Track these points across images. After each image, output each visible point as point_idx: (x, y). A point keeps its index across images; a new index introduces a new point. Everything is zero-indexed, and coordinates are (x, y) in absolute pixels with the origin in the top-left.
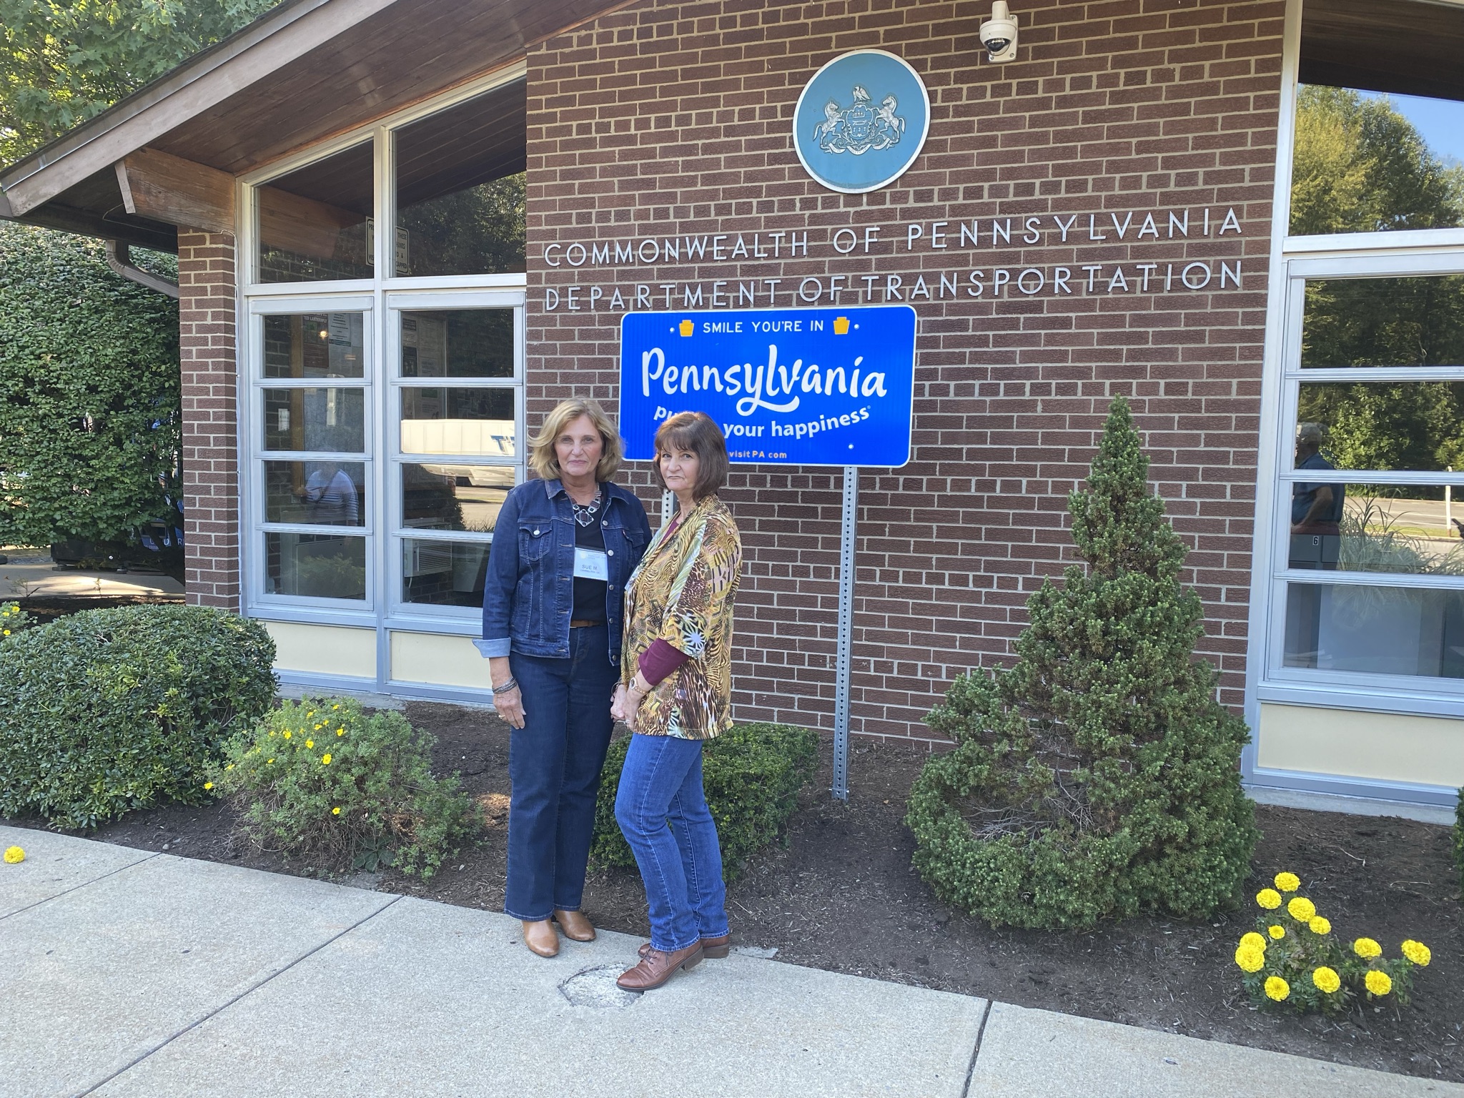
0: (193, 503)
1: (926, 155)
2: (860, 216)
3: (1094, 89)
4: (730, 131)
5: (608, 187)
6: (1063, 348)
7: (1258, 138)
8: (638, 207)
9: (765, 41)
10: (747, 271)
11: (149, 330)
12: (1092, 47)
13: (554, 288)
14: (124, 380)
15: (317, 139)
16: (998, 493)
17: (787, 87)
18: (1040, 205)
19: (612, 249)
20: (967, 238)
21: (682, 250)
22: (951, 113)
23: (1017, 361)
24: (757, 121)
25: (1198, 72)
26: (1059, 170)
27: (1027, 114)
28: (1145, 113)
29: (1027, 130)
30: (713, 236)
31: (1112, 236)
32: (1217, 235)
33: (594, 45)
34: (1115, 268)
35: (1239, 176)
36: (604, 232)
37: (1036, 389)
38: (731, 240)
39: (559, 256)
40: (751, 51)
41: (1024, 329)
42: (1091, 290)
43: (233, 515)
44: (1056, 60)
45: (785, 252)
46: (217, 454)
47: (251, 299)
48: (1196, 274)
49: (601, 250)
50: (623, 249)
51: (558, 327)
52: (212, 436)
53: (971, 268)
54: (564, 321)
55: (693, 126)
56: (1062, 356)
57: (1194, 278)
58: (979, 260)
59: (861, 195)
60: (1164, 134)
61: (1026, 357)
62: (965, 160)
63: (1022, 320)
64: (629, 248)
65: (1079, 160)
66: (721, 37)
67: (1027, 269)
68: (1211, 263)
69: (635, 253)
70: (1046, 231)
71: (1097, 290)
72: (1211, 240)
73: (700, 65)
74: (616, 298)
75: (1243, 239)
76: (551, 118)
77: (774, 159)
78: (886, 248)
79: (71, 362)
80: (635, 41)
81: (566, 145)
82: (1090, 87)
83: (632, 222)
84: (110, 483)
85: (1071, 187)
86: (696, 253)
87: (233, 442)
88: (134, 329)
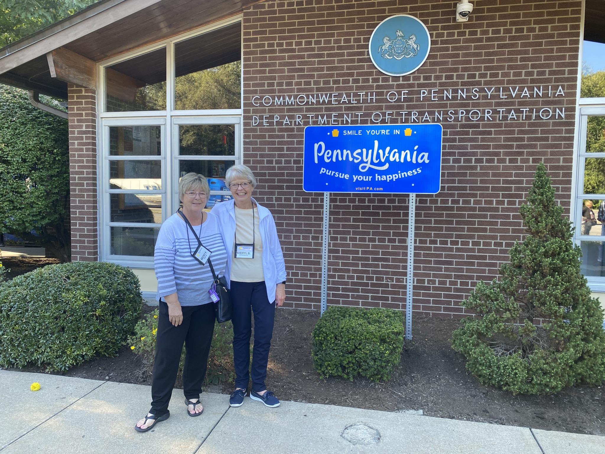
0: (75, 213)
1: (428, 61)
2: (399, 86)
3: (502, 35)
4: (339, 48)
5: (283, 71)
6: (488, 143)
7: (571, 57)
8: (296, 80)
9: (356, 9)
10: (347, 109)
11: (48, 133)
12: (501, 17)
13: (257, 116)
14: (37, 156)
15: (138, 46)
16: (461, 205)
17: (366, 29)
18: (478, 83)
19: (284, 99)
20: (447, 96)
21: (317, 100)
22: (439, 43)
23: (469, 149)
24: (352, 44)
25: (546, 29)
26: (487, 69)
27: (473, 44)
28: (523, 45)
29: (473, 51)
30: (332, 94)
31: (510, 96)
32: (554, 97)
33: (276, 8)
34: (511, 110)
35: (563, 72)
36: (280, 91)
37: (478, 161)
38: (340, 95)
39: (258, 102)
40: (349, 13)
41: (472, 135)
42: (501, 119)
43: (95, 219)
44: (485, 22)
45: (365, 101)
46: (88, 190)
47: (103, 119)
48: (545, 113)
49: (279, 99)
50: (290, 99)
51: (258, 133)
52: (85, 182)
53: (448, 109)
54: (261, 130)
55: (322, 45)
56: (488, 147)
57: (545, 114)
58: (452, 106)
59: (399, 77)
60: (532, 54)
61: (473, 147)
62: (446, 63)
63: (471, 131)
64: (292, 98)
65: (495, 64)
66: (336, 7)
67: (473, 110)
68: (552, 108)
69: (295, 100)
70: (481, 94)
71: (503, 119)
72: (552, 99)
73: (325, 18)
74: (286, 120)
75: (565, 99)
76: (255, 40)
77: (360, 61)
78: (411, 100)
79: (13, 148)
80: (295, 7)
81: (262, 52)
82: (500, 34)
83: (294, 87)
84: (31, 205)
85: (492, 75)
86: (324, 101)
87: (95, 185)
88: (41, 133)
